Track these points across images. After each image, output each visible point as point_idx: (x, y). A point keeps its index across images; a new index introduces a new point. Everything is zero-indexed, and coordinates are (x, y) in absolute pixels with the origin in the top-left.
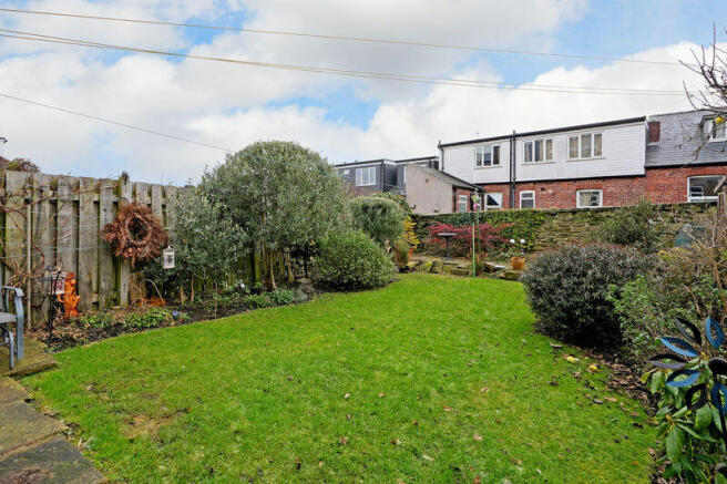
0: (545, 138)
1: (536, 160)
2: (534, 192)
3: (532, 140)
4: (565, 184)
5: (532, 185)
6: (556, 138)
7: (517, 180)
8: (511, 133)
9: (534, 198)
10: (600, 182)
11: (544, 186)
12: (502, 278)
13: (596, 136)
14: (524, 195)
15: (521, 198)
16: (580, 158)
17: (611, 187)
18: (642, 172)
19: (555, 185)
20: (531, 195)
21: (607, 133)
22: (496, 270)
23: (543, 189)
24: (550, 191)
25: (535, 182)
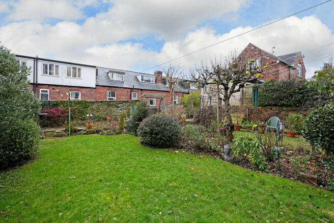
0: (55, 64)
1: (50, 74)
2: (48, 90)
3: (48, 63)
4: (65, 88)
5: (47, 86)
6: (61, 66)
7: (39, 82)
8: (35, 57)
9: (48, 93)
10: (80, 89)
11: (54, 87)
12: (84, 134)
14: (42, 91)
15: (40, 92)
16: (72, 77)
17: (84, 91)
18: (95, 87)
19: (60, 87)
20: (47, 92)
21: (83, 69)
23: (53, 89)
24: (57, 90)
25: (49, 85)
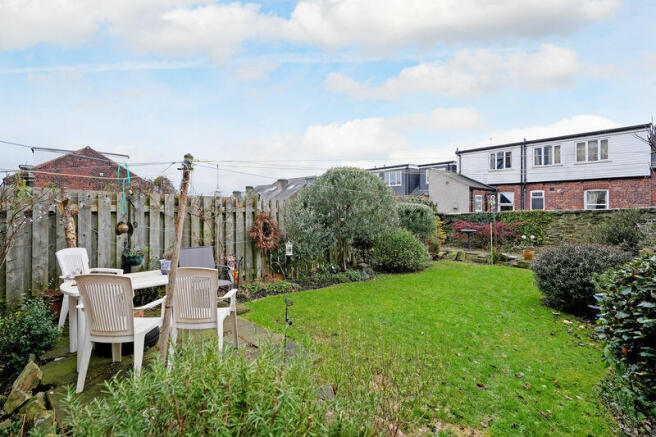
0: (553, 144)
1: (546, 163)
2: (543, 192)
3: (542, 146)
4: (573, 184)
5: (541, 185)
6: (564, 144)
7: (528, 181)
8: (522, 141)
9: (543, 196)
10: (607, 183)
11: (554, 186)
12: (515, 266)
13: (602, 142)
14: (534, 194)
15: (531, 196)
16: (587, 161)
17: (617, 187)
18: (649, 174)
19: (564, 185)
20: (541, 194)
21: (613, 139)
22: (510, 259)
23: (552, 189)
24: (559, 191)
25: (544, 183)
